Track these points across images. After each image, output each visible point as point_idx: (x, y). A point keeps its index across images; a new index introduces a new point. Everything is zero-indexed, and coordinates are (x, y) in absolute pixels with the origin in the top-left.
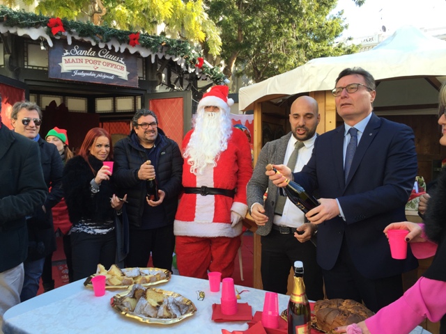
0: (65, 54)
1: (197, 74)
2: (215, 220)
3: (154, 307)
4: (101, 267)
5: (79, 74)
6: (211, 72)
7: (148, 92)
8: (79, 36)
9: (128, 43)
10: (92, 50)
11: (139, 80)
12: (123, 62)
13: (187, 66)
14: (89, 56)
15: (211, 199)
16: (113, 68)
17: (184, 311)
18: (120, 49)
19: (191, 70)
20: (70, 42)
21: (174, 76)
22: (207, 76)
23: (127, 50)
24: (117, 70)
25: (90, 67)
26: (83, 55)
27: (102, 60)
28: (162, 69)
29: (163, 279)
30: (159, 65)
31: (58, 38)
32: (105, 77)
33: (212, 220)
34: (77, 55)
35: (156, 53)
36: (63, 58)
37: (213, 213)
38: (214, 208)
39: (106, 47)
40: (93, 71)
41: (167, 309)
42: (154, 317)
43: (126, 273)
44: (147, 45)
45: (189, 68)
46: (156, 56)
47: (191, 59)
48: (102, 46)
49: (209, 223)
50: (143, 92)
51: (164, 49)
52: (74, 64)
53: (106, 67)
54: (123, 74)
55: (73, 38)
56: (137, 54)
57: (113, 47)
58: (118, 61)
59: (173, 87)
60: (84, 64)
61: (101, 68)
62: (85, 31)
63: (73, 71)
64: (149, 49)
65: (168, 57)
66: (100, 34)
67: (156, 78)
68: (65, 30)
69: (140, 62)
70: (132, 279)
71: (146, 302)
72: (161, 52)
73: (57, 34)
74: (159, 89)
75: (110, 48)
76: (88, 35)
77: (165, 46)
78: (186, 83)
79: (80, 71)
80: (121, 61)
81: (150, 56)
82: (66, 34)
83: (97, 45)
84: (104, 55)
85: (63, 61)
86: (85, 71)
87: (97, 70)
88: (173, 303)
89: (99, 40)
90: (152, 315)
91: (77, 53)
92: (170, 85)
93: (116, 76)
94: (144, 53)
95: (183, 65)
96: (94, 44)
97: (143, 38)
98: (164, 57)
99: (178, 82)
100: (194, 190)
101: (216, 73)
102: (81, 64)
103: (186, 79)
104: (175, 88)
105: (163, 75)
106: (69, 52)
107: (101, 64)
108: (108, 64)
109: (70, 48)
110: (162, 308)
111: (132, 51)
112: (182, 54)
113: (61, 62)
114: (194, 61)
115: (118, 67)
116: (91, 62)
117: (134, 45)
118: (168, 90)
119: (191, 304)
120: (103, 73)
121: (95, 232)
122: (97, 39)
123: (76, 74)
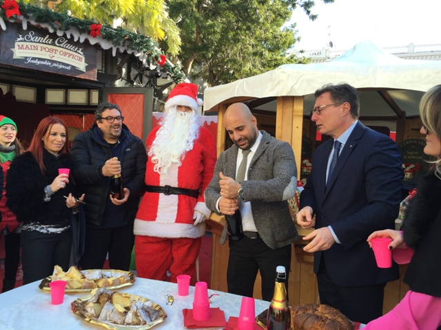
0: (19, 39)
1: (159, 71)
2: (178, 221)
3: (120, 313)
4: (57, 269)
5: (32, 61)
6: (173, 71)
7: (107, 85)
8: (36, 21)
9: (89, 33)
10: (49, 38)
11: (98, 73)
12: (82, 53)
13: (148, 62)
14: (46, 43)
15: (174, 198)
16: (70, 58)
17: (154, 317)
18: (79, 39)
19: (152, 67)
20: (25, 27)
21: (134, 72)
22: (168, 74)
23: (87, 41)
24: (74, 60)
25: (46, 55)
26: (39, 42)
27: (60, 49)
28: (122, 64)
29: (127, 282)
30: (120, 60)
31: (12, 21)
32: (61, 66)
33: (174, 221)
34: (31, 41)
35: (118, 47)
36: (16, 44)
37: (176, 213)
38: (177, 208)
39: (65, 36)
40: (48, 60)
41: (136, 315)
42: (121, 324)
43: (86, 275)
44: (109, 37)
45: (151, 65)
46: (118, 49)
47: (153, 55)
48: (60, 34)
49: (171, 223)
50: (101, 86)
51: (127, 43)
52: (27, 51)
53: (63, 57)
54: (81, 65)
55: (28, 23)
56: (97, 46)
57: (72, 36)
58: (76, 52)
59: (132, 82)
60: (39, 51)
61: (58, 57)
62: (42, 17)
63: (26, 58)
64: (111, 42)
65: (129, 52)
66: (59, 21)
67: (116, 72)
68: (21, 14)
69: (99, 54)
70: (93, 281)
71: (113, 308)
72: (123, 46)
73: (11, 17)
74: (118, 83)
75: (69, 37)
76: (46, 21)
77: (128, 39)
78: (146, 80)
79: (34, 59)
80: (80, 51)
81: (111, 49)
82: (21, 18)
83: (55, 33)
84: (61, 43)
85: (16, 47)
86: (40, 59)
87: (53, 59)
88: (143, 309)
89: (58, 27)
90: (119, 321)
91: (32, 39)
92: (129, 80)
93: (73, 67)
94: (105, 45)
95: (144, 61)
96: (51, 31)
97: (105, 30)
98: (125, 51)
99: (138, 78)
100: (158, 189)
101: (177, 72)
102: (35, 51)
103: (146, 76)
104: (135, 84)
105: (124, 70)
106: (23, 37)
107: (58, 53)
108: (65, 54)
109: (24, 33)
110: (130, 314)
111: (93, 42)
112: (145, 50)
113: (14, 47)
114: (156, 58)
115: (76, 58)
116: (47, 50)
117: (94, 36)
118: (128, 86)
119: (161, 309)
120: (60, 63)
121: (48, 231)
122: (56, 26)
123: (29, 61)
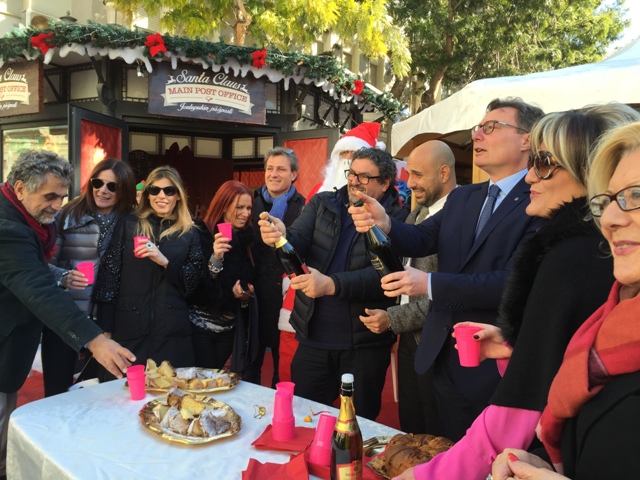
0: (170, 82)
1: (357, 103)
3: (185, 420)
5: (186, 108)
6: (379, 101)
7: (283, 130)
8: (187, 56)
9: (252, 63)
10: (206, 75)
11: (268, 114)
12: (246, 91)
13: (339, 94)
14: (201, 83)
16: (232, 99)
17: (222, 429)
18: (240, 72)
19: (344, 99)
20: (174, 66)
22: (373, 106)
23: (250, 74)
24: (235, 101)
25: (202, 98)
26: (194, 83)
27: (218, 88)
28: (301, 99)
29: (226, 385)
31: (159, 60)
32: (220, 111)
34: (185, 83)
35: (290, 77)
36: (167, 87)
39: (222, 70)
40: (205, 104)
41: (198, 425)
43: (178, 373)
44: (277, 66)
45: (342, 96)
46: (292, 81)
47: (343, 82)
48: (216, 69)
50: (274, 131)
51: (303, 71)
52: (180, 95)
53: (223, 98)
54: (246, 107)
55: (180, 63)
56: (265, 78)
57: (232, 71)
58: (239, 90)
60: (194, 94)
61: (217, 99)
62: (193, 51)
63: (179, 104)
64: (280, 72)
66: (213, 53)
67: (294, 111)
68: (168, 50)
69: (273, 89)
70: (183, 381)
71: (178, 413)
72: (298, 74)
73: (157, 56)
74: (297, 126)
75: (227, 72)
76: (197, 56)
77: (303, 65)
78: (343, 116)
79: (188, 104)
80: (243, 89)
81: (282, 81)
82: (169, 54)
83: (210, 68)
84: (220, 81)
85: (167, 91)
86: (195, 104)
87: (211, 102)
88: (208, 417)
89: (212, 61)
90: (180, 431)
91: (185, 80)
93: (236, 110)
94: (274, 77)
95: (332, 91)
96: (205, 67)
97: (272, 56)
98: (302, 82)
101: (386, 101)
102: (190, 95)
103: (344, 111)
105: (304, 107)
106: (174, 78)
107: (216, 94)
108: (226, 94)
109: (175, 73)
111: (258, 74)
112: (328, 76)
113: (165, 92)
114: (348, 85)
115: (239, 97)
116: (203, 91)
117: (259, 66)
120: (219, 106)
121: (205, 326)
122: (209, 60)
123: (183, 107)
